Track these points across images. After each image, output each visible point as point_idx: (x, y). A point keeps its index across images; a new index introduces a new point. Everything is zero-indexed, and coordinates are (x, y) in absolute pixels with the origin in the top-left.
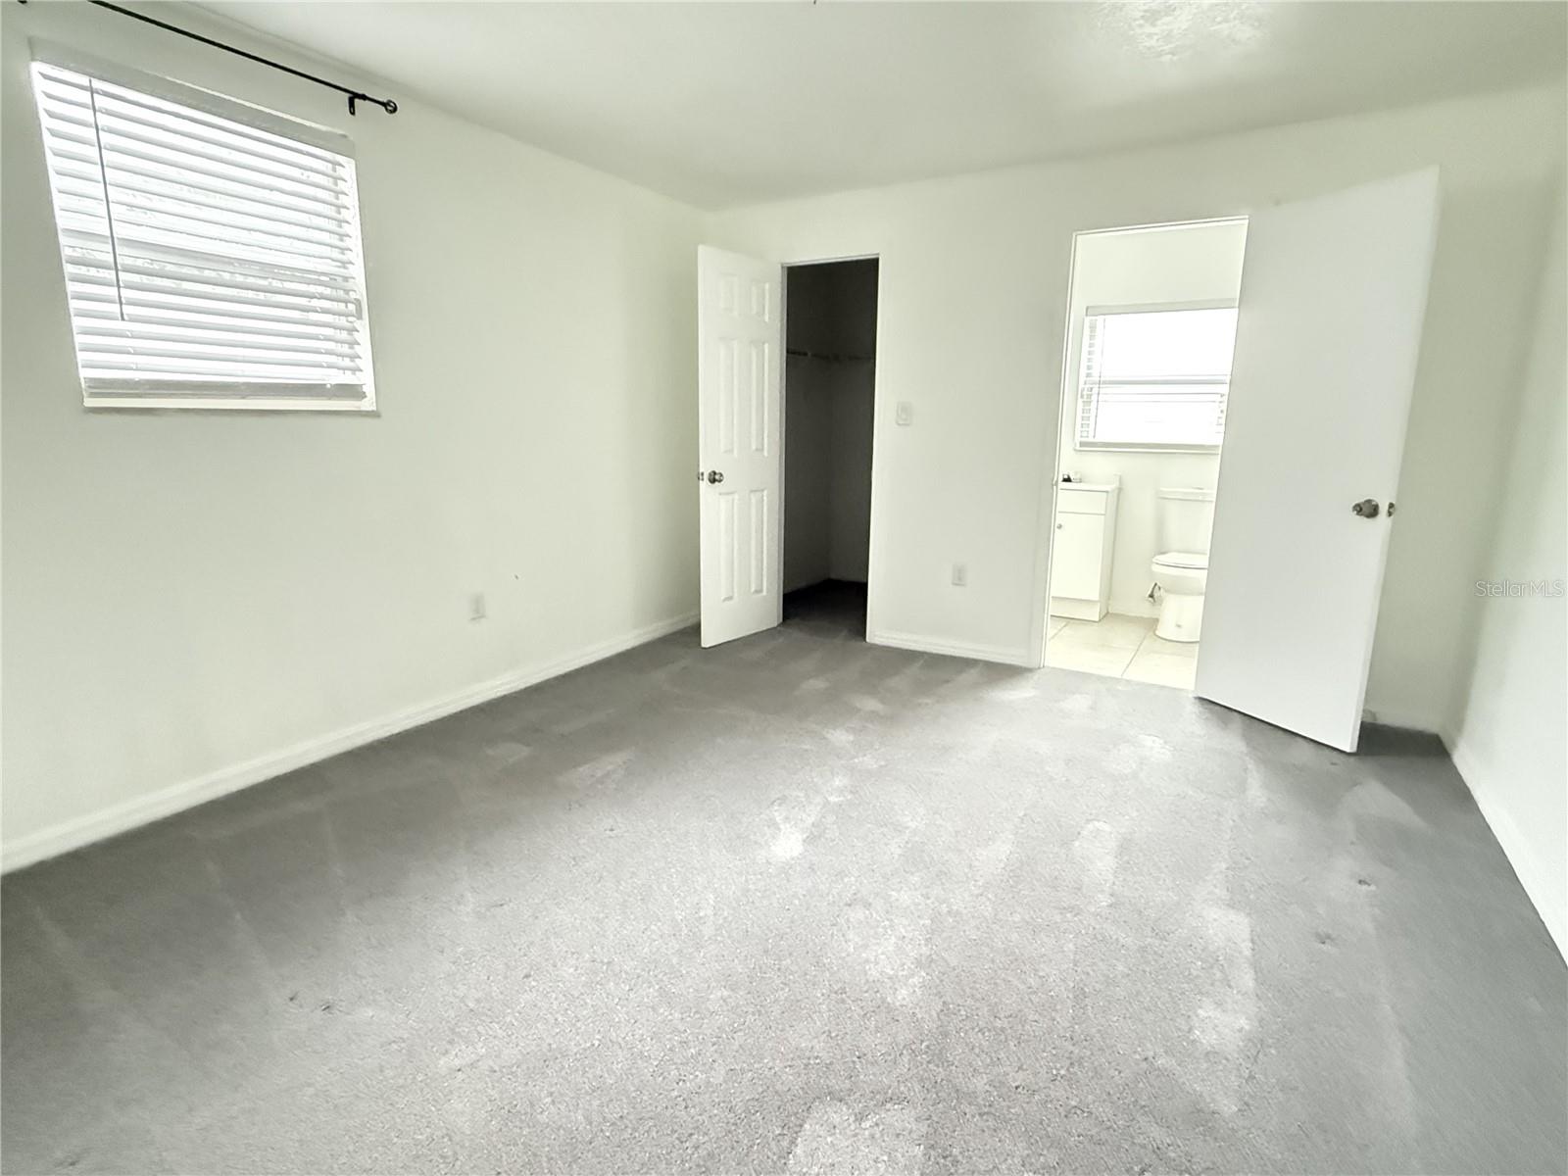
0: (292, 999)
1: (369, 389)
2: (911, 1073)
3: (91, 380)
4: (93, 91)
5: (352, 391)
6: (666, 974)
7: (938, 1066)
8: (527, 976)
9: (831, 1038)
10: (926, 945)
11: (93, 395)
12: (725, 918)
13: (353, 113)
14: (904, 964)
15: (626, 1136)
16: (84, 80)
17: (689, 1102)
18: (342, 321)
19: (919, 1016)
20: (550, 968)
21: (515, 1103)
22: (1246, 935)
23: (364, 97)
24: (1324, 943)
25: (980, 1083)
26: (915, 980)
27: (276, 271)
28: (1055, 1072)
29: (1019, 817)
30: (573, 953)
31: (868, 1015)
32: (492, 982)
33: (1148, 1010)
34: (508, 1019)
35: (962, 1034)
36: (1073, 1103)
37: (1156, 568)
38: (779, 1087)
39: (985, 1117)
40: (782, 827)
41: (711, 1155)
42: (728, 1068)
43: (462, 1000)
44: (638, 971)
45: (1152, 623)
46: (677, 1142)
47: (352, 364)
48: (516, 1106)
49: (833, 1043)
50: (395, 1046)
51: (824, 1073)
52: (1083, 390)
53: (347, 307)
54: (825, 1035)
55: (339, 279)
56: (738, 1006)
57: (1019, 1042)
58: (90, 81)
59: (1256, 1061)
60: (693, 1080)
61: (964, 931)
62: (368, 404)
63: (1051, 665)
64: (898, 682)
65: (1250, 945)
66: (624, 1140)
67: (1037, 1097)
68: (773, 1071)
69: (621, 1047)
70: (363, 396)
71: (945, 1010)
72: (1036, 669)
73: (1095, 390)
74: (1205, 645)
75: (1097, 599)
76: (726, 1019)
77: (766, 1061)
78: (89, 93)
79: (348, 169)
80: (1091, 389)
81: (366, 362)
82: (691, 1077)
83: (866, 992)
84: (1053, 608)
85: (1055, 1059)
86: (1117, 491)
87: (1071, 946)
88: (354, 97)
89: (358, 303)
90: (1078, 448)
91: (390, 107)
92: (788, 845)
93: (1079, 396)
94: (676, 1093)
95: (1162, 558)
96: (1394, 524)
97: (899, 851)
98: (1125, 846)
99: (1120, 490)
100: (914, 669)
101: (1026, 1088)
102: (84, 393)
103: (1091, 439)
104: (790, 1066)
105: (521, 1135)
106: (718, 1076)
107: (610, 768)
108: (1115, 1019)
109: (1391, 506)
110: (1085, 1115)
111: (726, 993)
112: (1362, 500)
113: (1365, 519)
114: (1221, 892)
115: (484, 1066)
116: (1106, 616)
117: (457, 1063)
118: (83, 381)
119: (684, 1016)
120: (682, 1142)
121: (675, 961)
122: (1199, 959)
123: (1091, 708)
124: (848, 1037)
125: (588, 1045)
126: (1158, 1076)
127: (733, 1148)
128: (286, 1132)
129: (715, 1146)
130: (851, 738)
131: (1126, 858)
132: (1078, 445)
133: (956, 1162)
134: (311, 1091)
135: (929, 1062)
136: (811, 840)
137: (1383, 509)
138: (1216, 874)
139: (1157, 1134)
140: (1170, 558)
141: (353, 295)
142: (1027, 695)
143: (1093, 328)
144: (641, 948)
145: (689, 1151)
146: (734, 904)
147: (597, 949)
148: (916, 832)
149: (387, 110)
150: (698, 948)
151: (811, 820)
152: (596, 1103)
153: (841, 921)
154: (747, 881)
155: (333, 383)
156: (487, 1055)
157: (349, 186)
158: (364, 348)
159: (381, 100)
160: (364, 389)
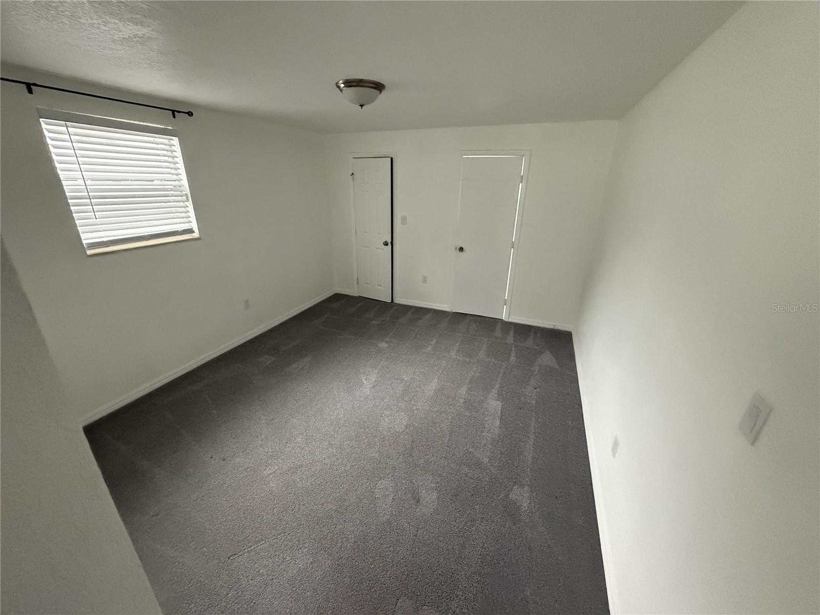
1: (196, 229)
2: (403, 460)
3: (88, 244)
4: (67, 127)
5: (191, 231)
8: (287, 443)
10: (409, 421)
11: (90, 250)
12: (347, 417)
13: (175, 118)
15: (323, 487)
16: (63, 123)
18: (181, 204)
20: (294, 440)
22: (500, 409)
23: (179, 112)
28: (442, 456)
29: (440, 373)
30: (300, 434)
32: (276, 446)
33: (469, 435)
34: (283, 457)
35: (417, 448)
36: (446, 464)
38: (366, 469)
39: (422, 471)
40: (365, 383)
41: (347, 490)
42: (351, 465)
43: (267, 452)
44: (321, 438)
46: (338, 487)
47: (188, 221)
48: (290, 482)
49: (381, 454)
51: (378, 463)
53: (182, 197)
54: (378, 452)
55: (178, 187)
56: (353, 446)
58: (65, 123)
61: (420, 415)
62: (196, 235)
64: (403, 320)
65: (501, 412)
68: (364, 464)
69: (319, 462)
70: (193, 232)
71: (413, 441)
76: (349, 450)
77: (362, 461)
79: (175, 141)
81: (193, 219)
82: (340, 469)
83: (391, 437)
85: (442, 452)
87: (451, 417)
88: (173, 112)
89: (186, 195)
91: (190, 114)
94: (336, 474)
97: (401, 389)
100: (409, 315)
101: (434, 461)
102: (86, 249)
104: (369, 462)
105: (292, 491)
106: (348, 468)
107: (303, 364)
108: (460, 439)
111: (349, 442)
114: (496, 396)
115: (278, 472)
117: (269, 472)
118: (85, 245)
119: (337, 450)
121: (333, 433)
124: (385, 452)
125: (309, 462)
126: (469, 454)
127: (353, 487)
129: (348, 487)
130: (387, 345)
133: (414, 484)
134: (225, 485)
135: (408, 457)
138: (495, 390)
139: (467, 470)
141: (184, 192)
145: (341, 489)
146: (350, 412)
147: (308, 431)
148: (407, 381)
149: (189, 116)
150: (340, 428)
151: (374, 379)
152: (313, 479)
153: (383, 415)
154: (354, 404)
155: (182, 229)
156: (278, 469)
157: (177, 148)
158: (192, 213)
159: (186, 111)
160: (194, 229)
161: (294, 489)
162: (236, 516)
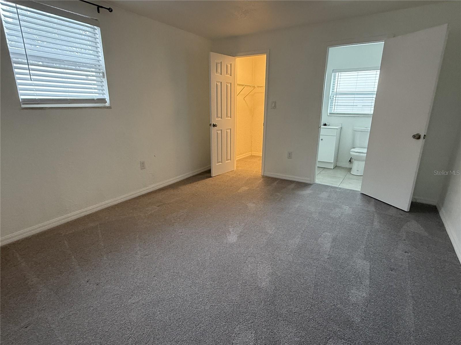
0: (87, 282)
1: (108, 99)
2: (264, 308)
3: (23, 99)
4: (17, 8)
5: (103, 101)
6: (194, 277)
7: (272, 306)
8: (154, 276)
9: (241, 297)
10: (272, 269)
11: (24, 104)
12: (213, 260)
13: (99, 12)
14: (265, 275)
15: (180, 323)
16: (14, 5)
17: (199, 314)
18: (99, 79)
19: (268, 290)
20: (161, 274)
21: (149, 313)
22: (368, 268)
23: (102, 7)
24: (392, 271)
25: (284, 311)
26: (267, 280)
27: (77, 63)
28: (306, 308)
29: (303, 231)
30: (168, 270)
31: (253, 290)
32: (144, 278)
33: (336, 290)
34: (148, 289)
35: (280, 296)
36: (311, 318)
37: (351, 153)
38: (225, 311)
39: (285, 321)
40: (232, 233)
41: (204, 330)
42: (211, 305)
43: (136, 283)
44: (187, 276)
45: (350, 169)
46: (195, 326)
47: (102, 92)
48: (150, 314)
50: (116, 296)
51: (239, 307)
52: (331, 96)
53: (100, 74)
54: (240, 296)
55: (97, 66)
56: (214, 287)
57: (297, 299)
58: (16, 5)
59: (367, 307)
60: (201, 308)
61: (283, 265)
62: (108, 104)
63: (317, 183)
65: (369, 271)
66: (180, 325)
67: (300, 316)
68: (224, 306)
69: (180, 298)
70: (106, 102)
71: (276, 289)
72: (312, 184)
73: (335, 96)
74: (365, 177)
75: (333, 162)
76: (211, 290)
77: (222, 303)
78: (16, 9)
79: (98, 31)
80: (334, 96)
81: (106, 91)
82: (200, 307)
83: (253, 283)
84: (318, 165)
85: (307, 304)
86: (340, 129)
87: (315, 270)
88: (99, 7)
89: (103, 73)
90: (329, 115)
91: (110, 10)
92: (232, 238)
93: (330, 98)
94: (195, 312)
95: (353, 150)
96: (425, 141)
97: (266, 241)
98: (334, 240)
99: (341, 128)
100: (275, 184)
101: (298, 313)
102: (21, 103)
103: (333, 112)
104: (229, 305)
106: (208, 307)
108: (326, 293)
109: (425, 136)
110: (314, 321)
111: (211, 283)
112: (416, 134)
113: (417, 140)
114: (362, 255)
116: (336, 167)
117: (134, 301)
118: (20, 100)
119: (199, 289)
120: (196, 326)
121: (197, 273)
122: (354, 275)
123: (328, 197)
124: (246, 296)
125: (171, 297)
126: (337, 310)
127: (211, 328)
128: (85, 320)
129: (206, 327)
131: (334, 244)
132: (329, 114)
134: (92, 308)
135: (269, 304)
136: (240, 237)
137: (422, 137)
138: (361, 249)
139: (335, 327)
140: (356, 150)
141: (101, 71)
142: (309, 192)
143: (335, 76)
144: (187, 269)
145: (198, 329)
146: (216, 256)
147: (175, 269)
148: (271, 235)
149: (109, 11)
150: (204, 269)
151: (240, 231)
152: (172, 314)
153: (247, 262)
154: (220, 249)
155: (97, 98)
156: (142, 299)
157: (99, 36)
158: (106, 87)
159: (107, 8)
160: (106, 100)
161: (152, 322)
162: (93, 340)
